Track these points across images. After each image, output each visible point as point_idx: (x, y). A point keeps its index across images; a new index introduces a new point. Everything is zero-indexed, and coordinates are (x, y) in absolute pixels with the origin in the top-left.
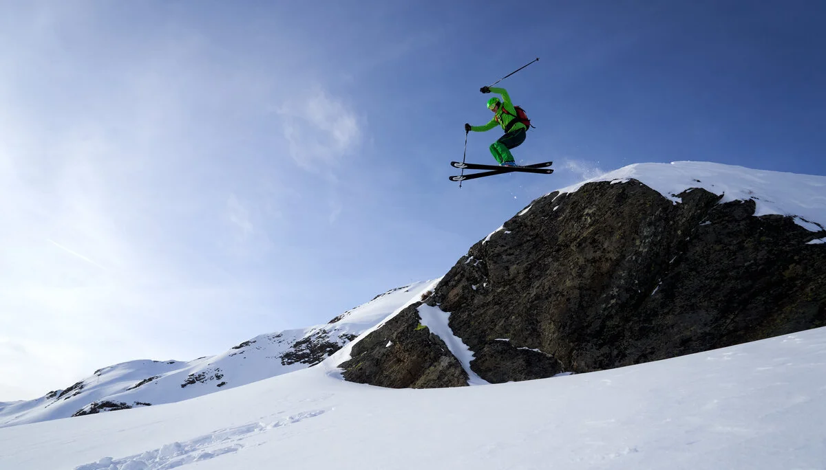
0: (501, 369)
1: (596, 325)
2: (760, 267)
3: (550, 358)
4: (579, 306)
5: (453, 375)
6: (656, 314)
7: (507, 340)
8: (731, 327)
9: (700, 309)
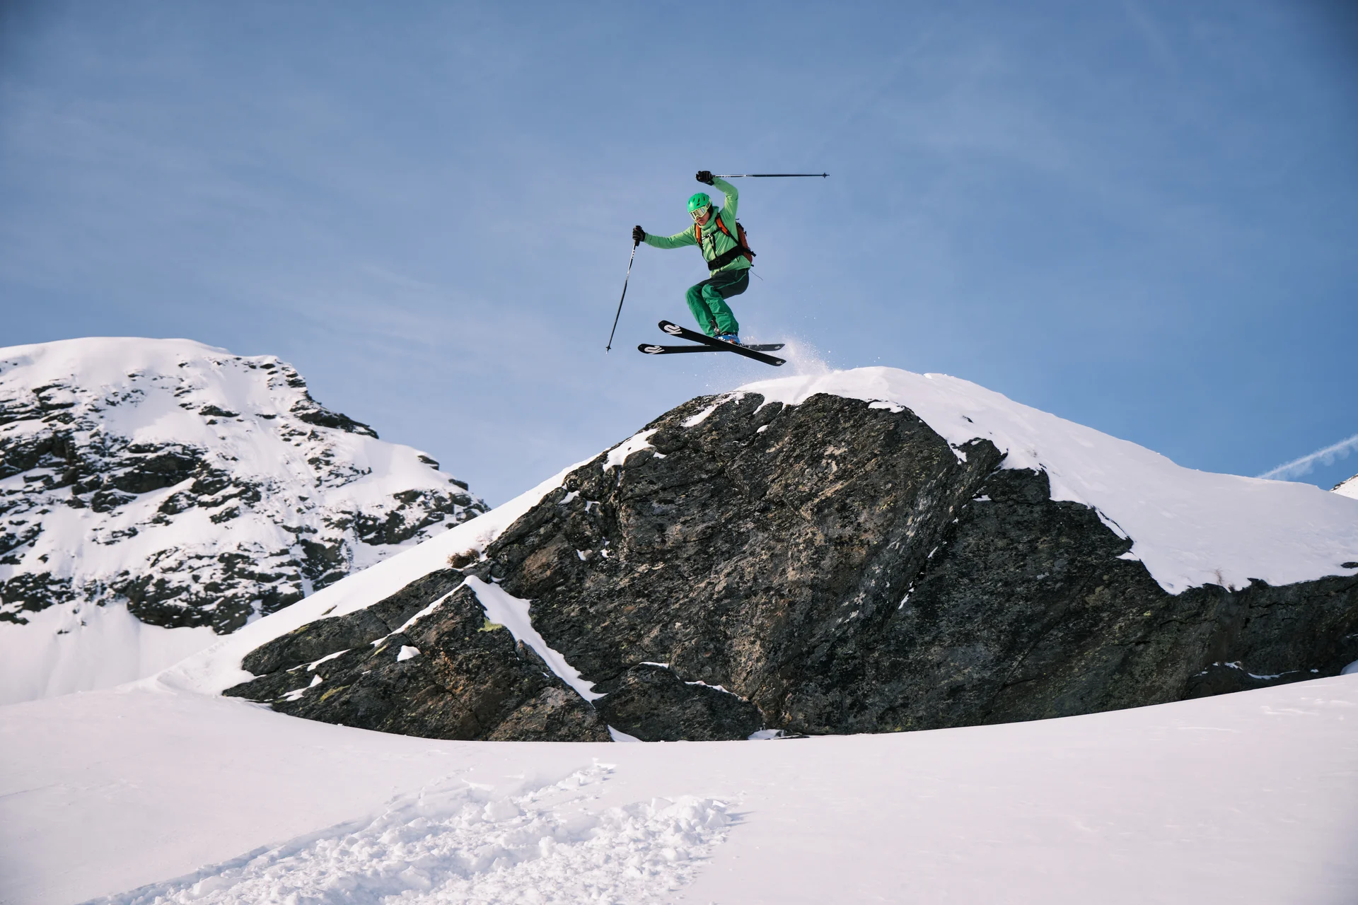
1: (822, 651)
2: (1058, 585)
3: (745, 704)
4: (805, 618)
7: (666, 665)
8: (1018, 673)
9: (977, 641)
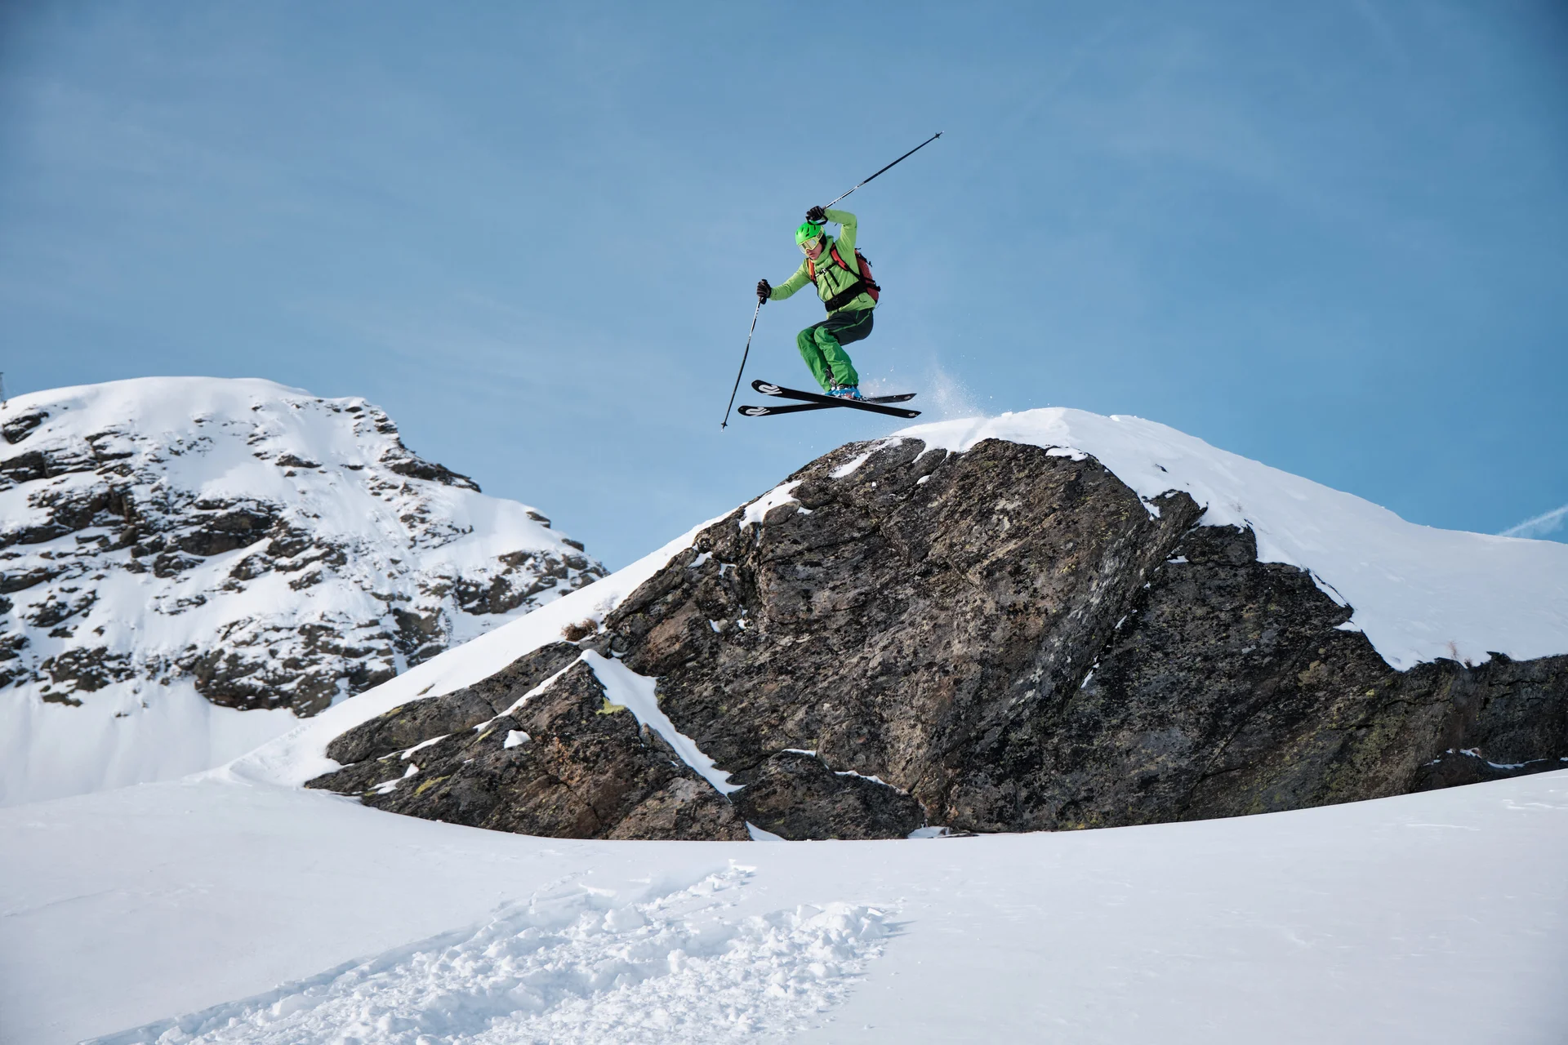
0: (807, 814)
1: (993, 736)
2: (1267, 660)
3: (904, 798)
4: (973, 698)
6: (1097, 726)
7: (813, 753)
8: (1220, 763)
9: (1173, 724)
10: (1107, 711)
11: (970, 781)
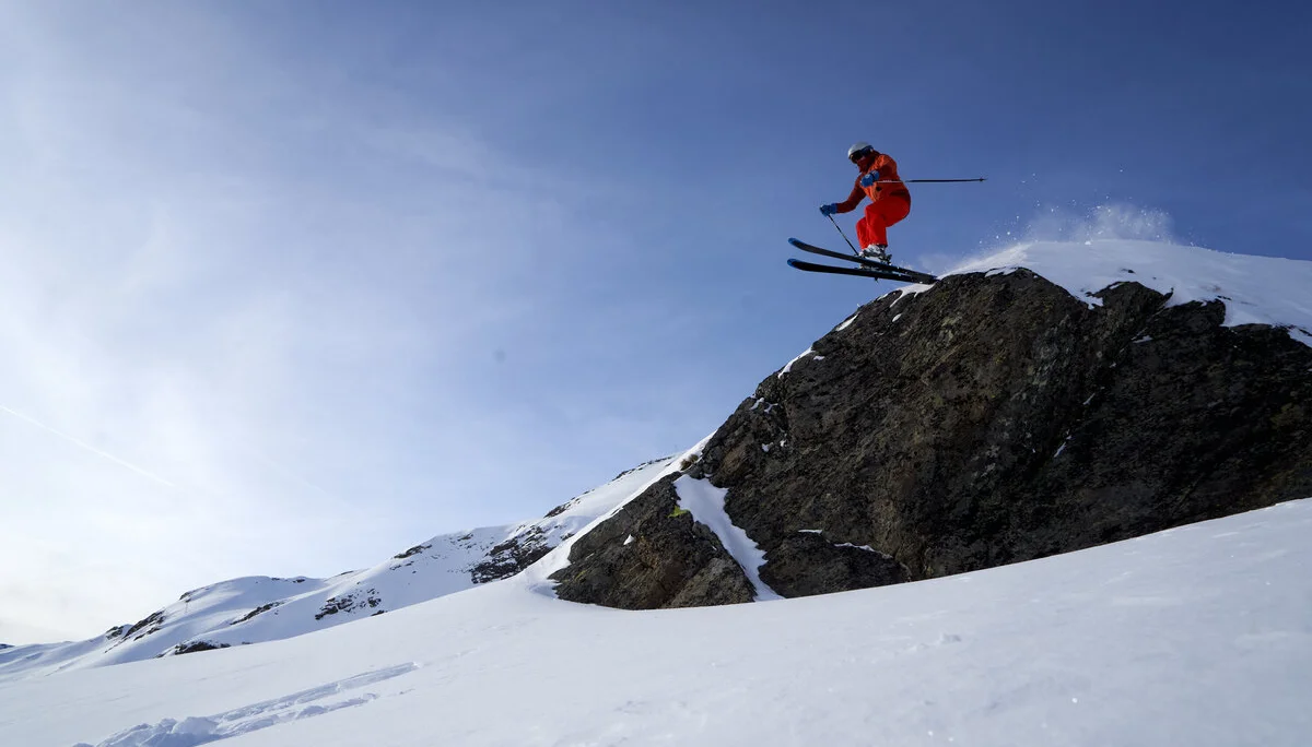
0: (809, 579)
1: (964, 506)
2: (1233, 411)
3: (888, 561)
4: (935, 477)
5: (730, 589)
6: (1060, 488)
7: (819, 531)
9: (1134, 479)
10: (1073, 474)
11: (942, 543)
